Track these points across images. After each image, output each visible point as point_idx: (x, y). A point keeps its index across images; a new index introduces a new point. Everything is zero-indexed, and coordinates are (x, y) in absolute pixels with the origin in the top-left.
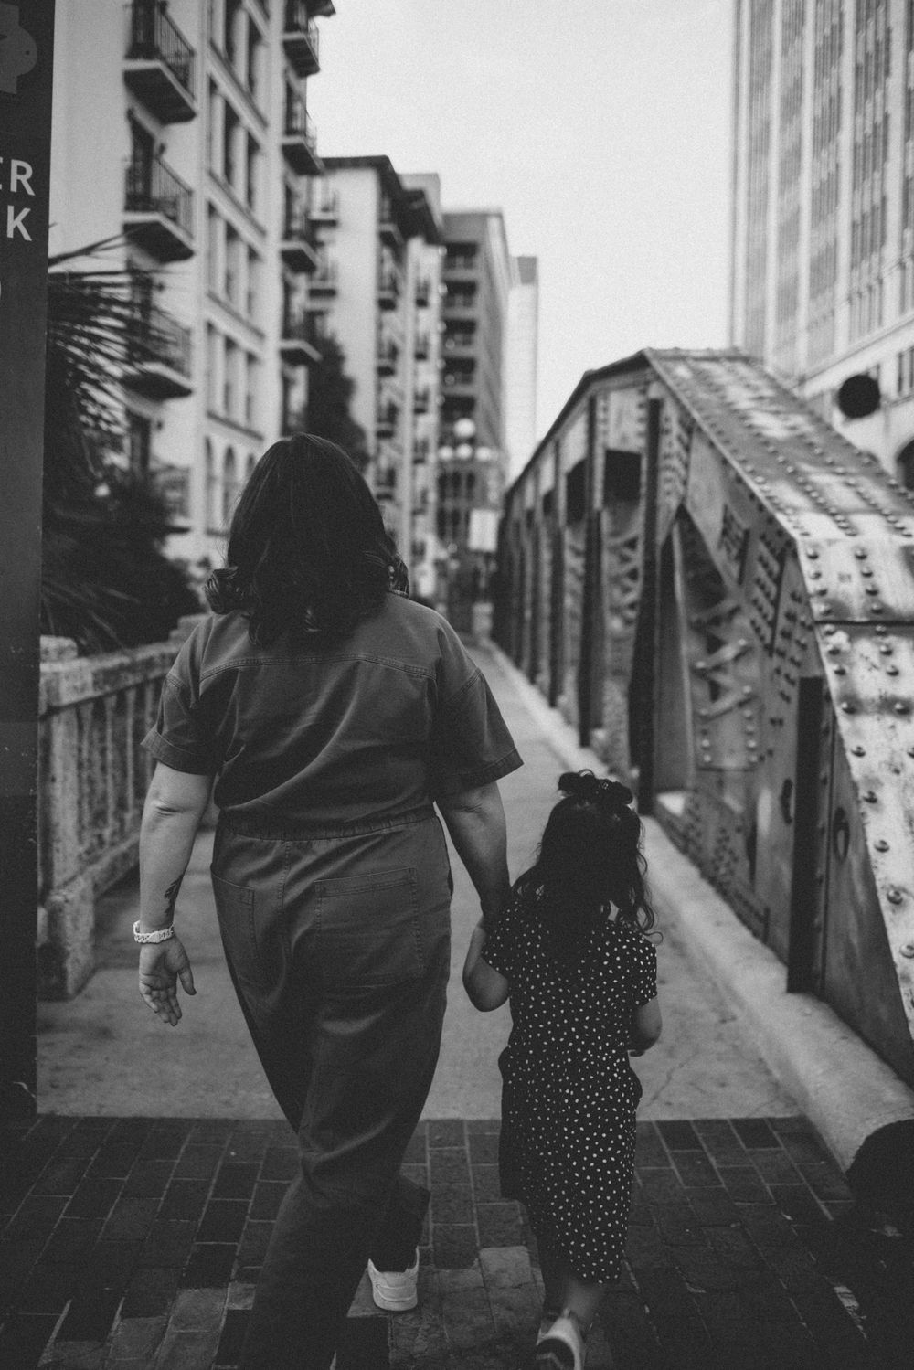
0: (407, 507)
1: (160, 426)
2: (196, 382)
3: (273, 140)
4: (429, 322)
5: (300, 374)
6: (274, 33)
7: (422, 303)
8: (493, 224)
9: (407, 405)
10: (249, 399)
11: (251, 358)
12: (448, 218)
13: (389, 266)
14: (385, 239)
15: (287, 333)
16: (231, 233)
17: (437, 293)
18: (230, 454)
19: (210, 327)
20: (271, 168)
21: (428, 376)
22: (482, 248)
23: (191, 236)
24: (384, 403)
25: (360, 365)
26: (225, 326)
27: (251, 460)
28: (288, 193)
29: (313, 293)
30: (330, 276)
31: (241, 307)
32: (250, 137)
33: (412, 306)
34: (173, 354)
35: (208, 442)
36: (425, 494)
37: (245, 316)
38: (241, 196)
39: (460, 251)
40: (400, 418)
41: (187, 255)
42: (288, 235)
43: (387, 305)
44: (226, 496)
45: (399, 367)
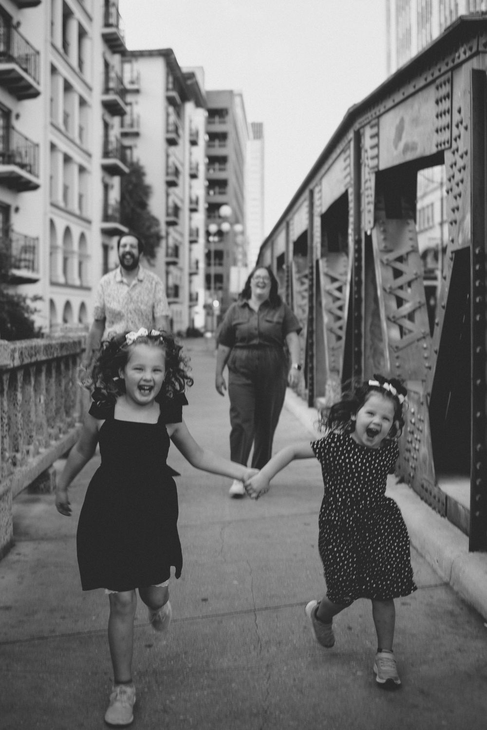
0: (187, 271)
1: (17, 210)
2: (42, 180)
3: (96, 30)
4: (199, 155)
5: (116, 181)
7: (194, 143)
8: (237, 100)
9: (186, 207)
10: (81, 197)
11: (82, 169)
12: (208, 93)
13: (173, 118)
14: (171, 101)
15: (106, 154)
16: (68, 87)
17: (203, 138)
18: (68, 231)
19: (53, 147)
20: (95, 49)
21: (199, 188)
22: (230, 112)
23: (38, 83)
24: (171, 204)
25: (155, 178)
26: (63, 146)
27: (83, 236)
28: (107, 65)
29: (125, 135)
30: (135, 124)
31: (75, 135)
32: (80, 27)
33: (188, 144)
34: (26, 161)
35: (52, 223)
36: (197, 262)
37: (77, 141)
38: (75, 63)
39: (216, 114)
40: (181, 214)
41: (36, 94)
42: (107, 90)
43: (172, 142)
44: (65, 260)
45: (180, 182)
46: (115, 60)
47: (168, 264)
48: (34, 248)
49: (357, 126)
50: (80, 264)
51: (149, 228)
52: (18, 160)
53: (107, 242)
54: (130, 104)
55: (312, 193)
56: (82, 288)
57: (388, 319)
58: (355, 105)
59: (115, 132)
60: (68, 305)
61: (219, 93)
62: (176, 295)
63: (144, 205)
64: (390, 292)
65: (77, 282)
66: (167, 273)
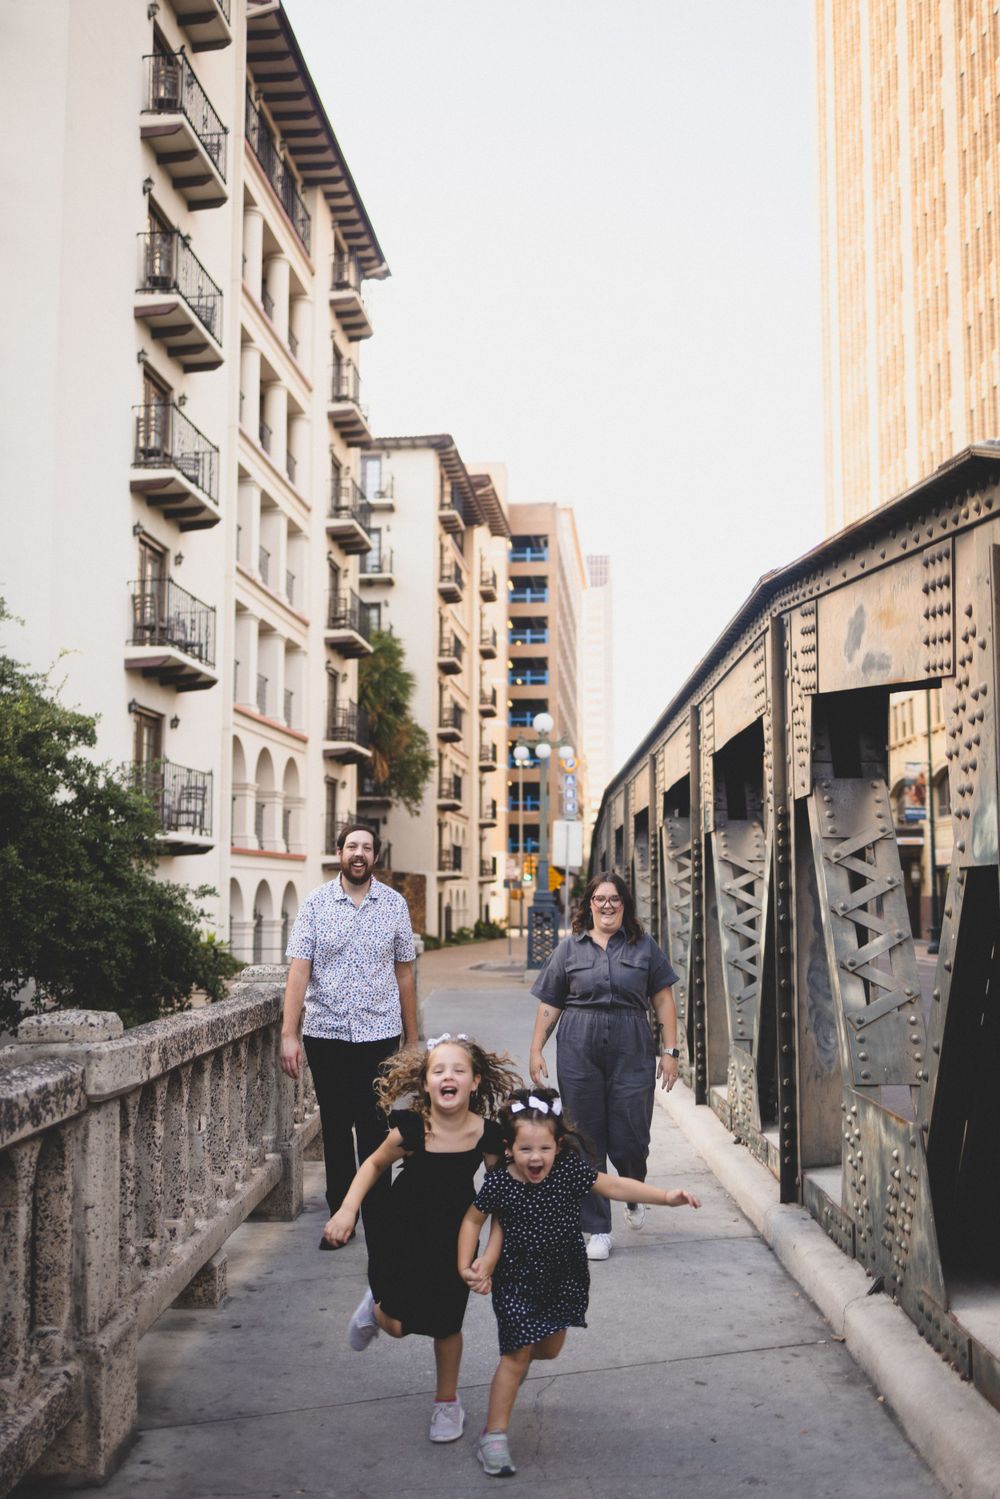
0: (475, 821)
1: (175, 722)
2: (220, 671)
3: (318, 407)
4: (498, 617)
5: (351, 667)
6: (320, 291)
7: (488, 597)
8: (564, 520)
9: (473, 709)
10: (289, 695)
11: (291, 648)
12: (513, 508)
13: (451, 554)
14: (447, 525)
15: (334, 621)
16: (268, 506)
17: (504, 588)
18: (265, 755)
19: (240, 609)
20: (316, 439)
21: (497, 674)
22: (551, 540)
23: (216, 503)
24: (447, 704)
25: (419, 659)
26: (259, 608)
27: (291, 763)
28: (337, 466)
29: (367, 584)
30: (386, 567)
31: (279, 589)
32: (291, 399)
33: (477, 599)
34: (193, 637)
35: (236, 740)
36: (494, 804)
37: (284, 600)
38: (280, 465)
39: (527, 544)
40: (465, 720)
41: (212, 522)
42: (337, 510)
43: (450, 597)
44: (260, 808)
45: (464, 666)
46: (351, 457)
47: (443, 809)
48: (204, 789)
49: (777, 608)
50: (287, 814)
51: (410, 747)
52: (178, 636)
53: (334, 775)
54: (378, 531)
55: (696, 711)
56: (288, 857)
57: (842, 967)
58: (773, 572)
59: (350, 583)
60: (263, 887)
61: (532, 509)
62: (457, 865)
63: (399, 708)
64: (844, 916)
65: (281, 848)
66: (441, 826)
